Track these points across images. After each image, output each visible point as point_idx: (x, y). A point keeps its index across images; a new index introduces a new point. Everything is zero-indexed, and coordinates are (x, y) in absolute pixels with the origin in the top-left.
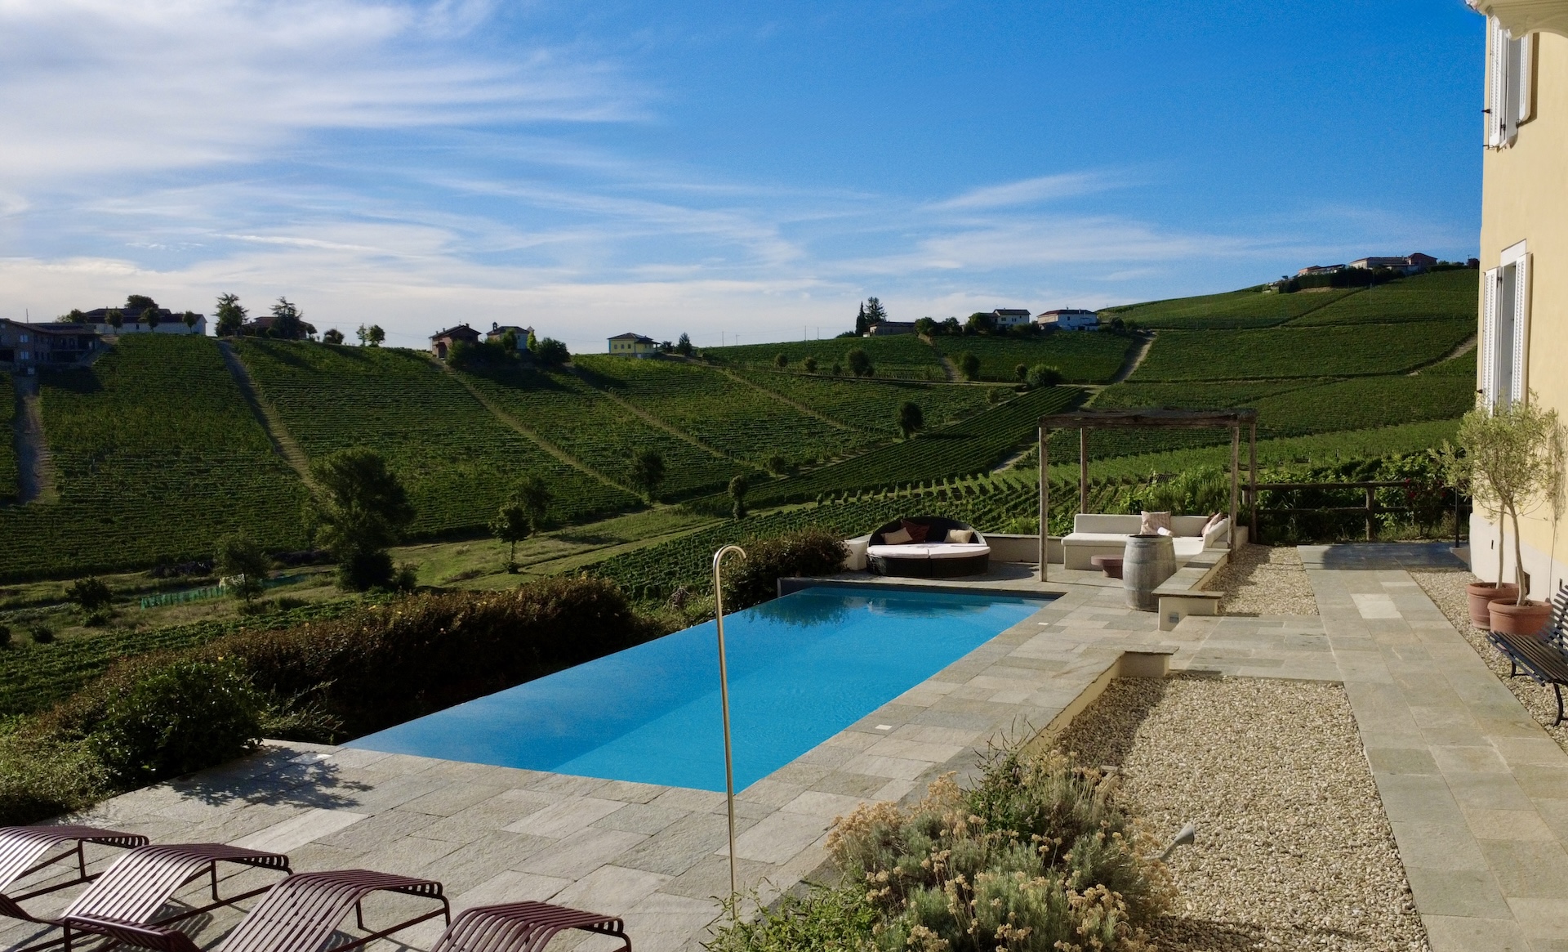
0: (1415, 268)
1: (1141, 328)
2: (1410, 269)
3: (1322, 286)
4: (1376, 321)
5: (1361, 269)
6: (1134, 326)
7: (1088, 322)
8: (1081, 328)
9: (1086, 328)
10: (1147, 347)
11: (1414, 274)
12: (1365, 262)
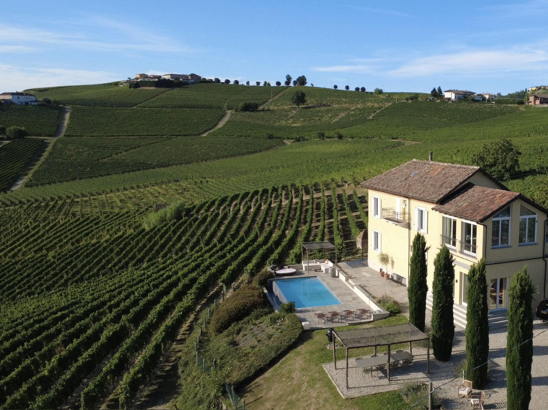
0: (192, 81)
1: (61, 104)
2: (191, 81)
3: (150, 86)
4: (181, 107)
5: (169, 80)
6: (57, 103)
7: (30, 100)
8: (27, 104)
9: (30, 103)
10: (67, 116)
11: (192, 83)
12: (170, 76)
